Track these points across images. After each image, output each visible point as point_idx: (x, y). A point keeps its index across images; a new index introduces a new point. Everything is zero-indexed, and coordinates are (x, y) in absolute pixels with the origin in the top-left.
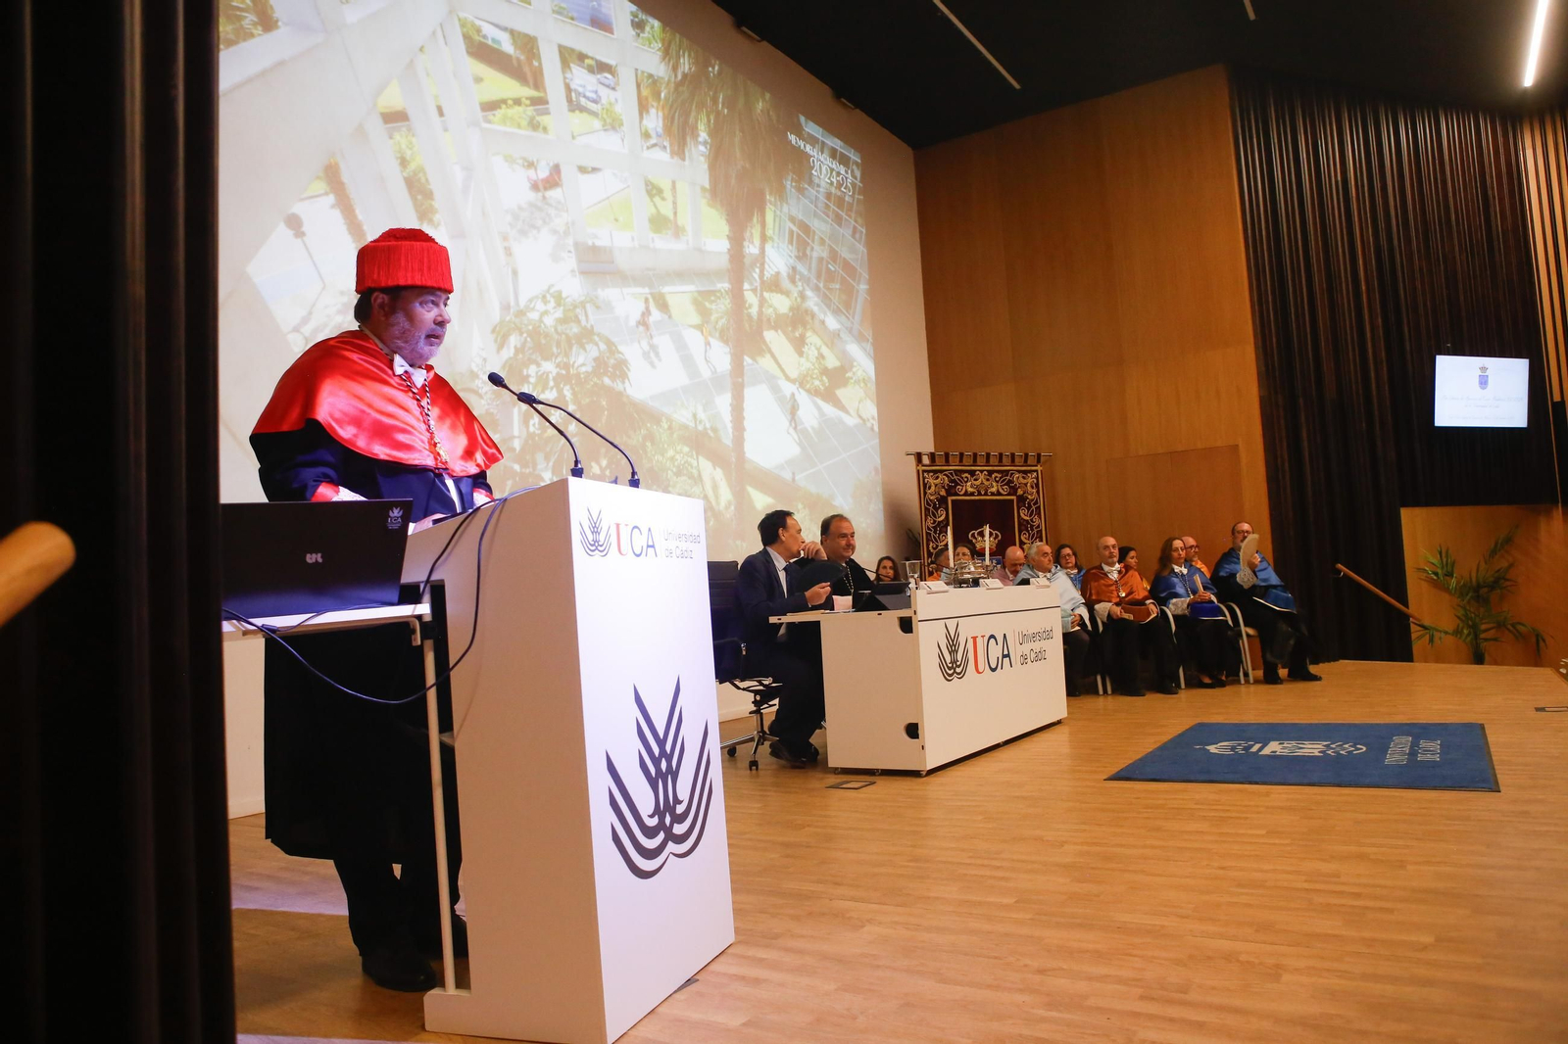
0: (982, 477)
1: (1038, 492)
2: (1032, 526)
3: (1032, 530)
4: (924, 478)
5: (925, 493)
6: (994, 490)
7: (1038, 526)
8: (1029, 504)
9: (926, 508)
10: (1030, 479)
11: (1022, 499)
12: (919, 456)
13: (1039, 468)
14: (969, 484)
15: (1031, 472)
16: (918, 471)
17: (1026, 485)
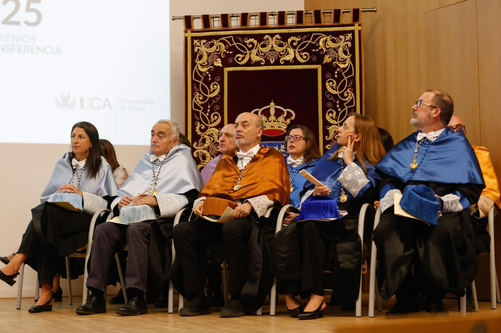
0: (272, 43)
1: (353, 59)
2: (342, 103)
3: (342, 107)
4: (193, 47)
5: (194, 64)
6: (290, 57)
7: (351, 103)
8: (339, 74)
9: (193, 82)
10: (343, 43)
11: (329, 69)
12: (188, 20)
13: (356, 28)
14: (254, 51)
15: (344, 33)
16: (186, 38)
17: (336, 50)
